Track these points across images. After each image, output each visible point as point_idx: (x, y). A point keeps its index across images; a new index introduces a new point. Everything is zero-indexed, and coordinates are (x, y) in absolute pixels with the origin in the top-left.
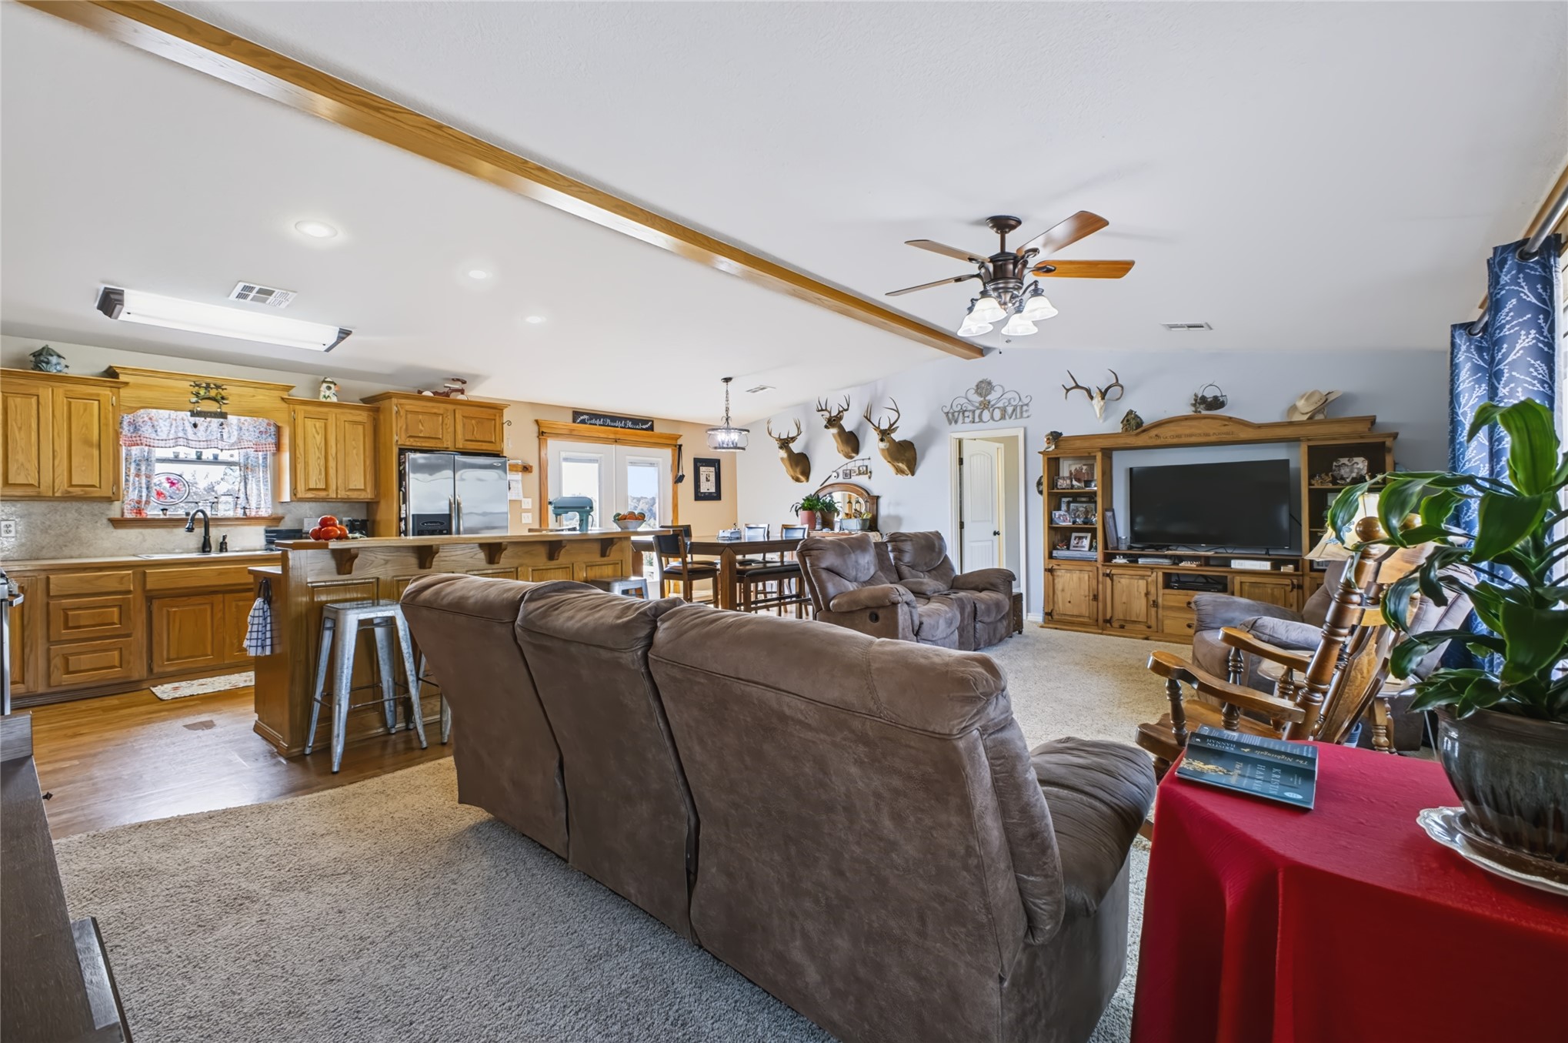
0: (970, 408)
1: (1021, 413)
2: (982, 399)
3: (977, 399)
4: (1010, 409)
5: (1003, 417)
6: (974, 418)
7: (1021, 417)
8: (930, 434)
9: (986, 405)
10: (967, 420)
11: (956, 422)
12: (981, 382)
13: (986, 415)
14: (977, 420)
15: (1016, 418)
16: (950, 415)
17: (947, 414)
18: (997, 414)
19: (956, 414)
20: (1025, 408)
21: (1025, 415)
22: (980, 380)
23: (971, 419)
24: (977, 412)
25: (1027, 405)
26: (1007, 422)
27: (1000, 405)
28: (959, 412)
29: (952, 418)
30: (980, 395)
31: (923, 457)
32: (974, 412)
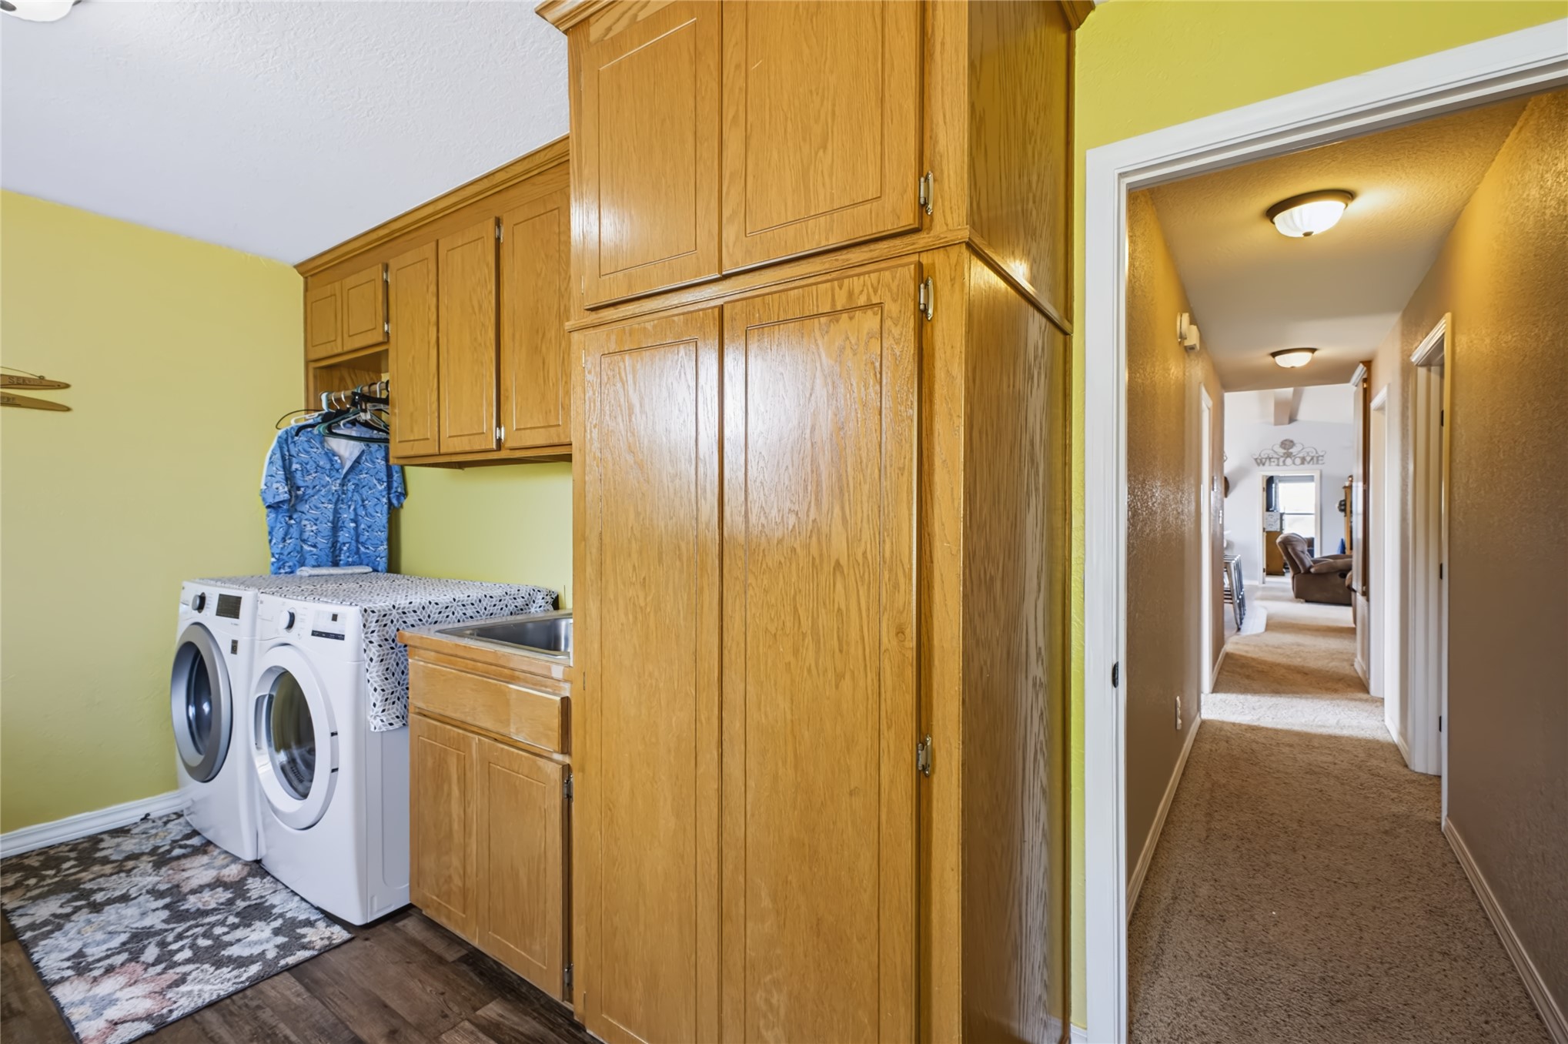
0: (1275, 456)
1: (1318, 460)
2: (1285, 451)
3: (1282, 451)
4: (1308, 459)
5: (1303, 463)
6: (1278, 462)
7: (1317, 463)
8: (1243, 472)
9: (1289, 455)
10: (1272, 464)
11: (1264, 464)
12: (1286, 440)
13: (1289, 461)
14: (1281, 463)
15: (1313, 464)
16: (1259, 461)
17: (1256, 459)
18: (1298, 461)
19: (1264, 460)
20: (1320, 458)
21: (1320, 462)
22: (1285, 439)
23: (1276, 462)
24: (1282, 460)
25: (1322, 456)
26: (1306, 466)
27: (1301, 455)
28: (1266, 459)
29: (1260, 462)
30: (1284, 448)
31: (1235, 485)
32: (1278, 459)
